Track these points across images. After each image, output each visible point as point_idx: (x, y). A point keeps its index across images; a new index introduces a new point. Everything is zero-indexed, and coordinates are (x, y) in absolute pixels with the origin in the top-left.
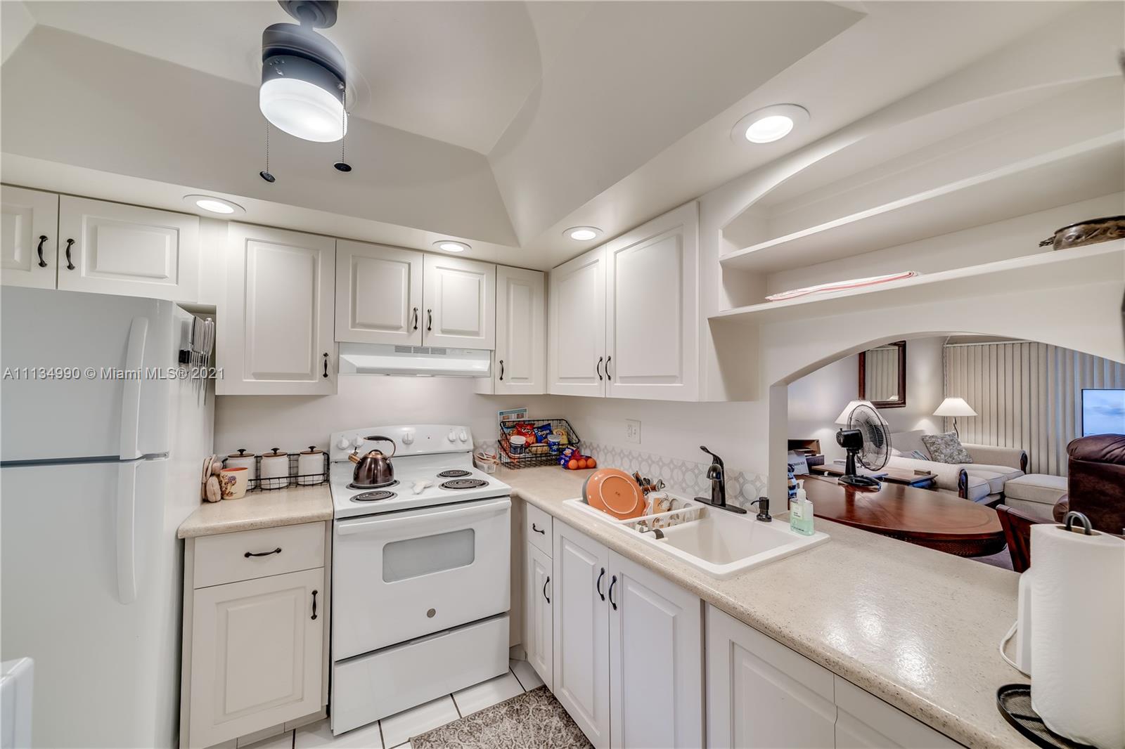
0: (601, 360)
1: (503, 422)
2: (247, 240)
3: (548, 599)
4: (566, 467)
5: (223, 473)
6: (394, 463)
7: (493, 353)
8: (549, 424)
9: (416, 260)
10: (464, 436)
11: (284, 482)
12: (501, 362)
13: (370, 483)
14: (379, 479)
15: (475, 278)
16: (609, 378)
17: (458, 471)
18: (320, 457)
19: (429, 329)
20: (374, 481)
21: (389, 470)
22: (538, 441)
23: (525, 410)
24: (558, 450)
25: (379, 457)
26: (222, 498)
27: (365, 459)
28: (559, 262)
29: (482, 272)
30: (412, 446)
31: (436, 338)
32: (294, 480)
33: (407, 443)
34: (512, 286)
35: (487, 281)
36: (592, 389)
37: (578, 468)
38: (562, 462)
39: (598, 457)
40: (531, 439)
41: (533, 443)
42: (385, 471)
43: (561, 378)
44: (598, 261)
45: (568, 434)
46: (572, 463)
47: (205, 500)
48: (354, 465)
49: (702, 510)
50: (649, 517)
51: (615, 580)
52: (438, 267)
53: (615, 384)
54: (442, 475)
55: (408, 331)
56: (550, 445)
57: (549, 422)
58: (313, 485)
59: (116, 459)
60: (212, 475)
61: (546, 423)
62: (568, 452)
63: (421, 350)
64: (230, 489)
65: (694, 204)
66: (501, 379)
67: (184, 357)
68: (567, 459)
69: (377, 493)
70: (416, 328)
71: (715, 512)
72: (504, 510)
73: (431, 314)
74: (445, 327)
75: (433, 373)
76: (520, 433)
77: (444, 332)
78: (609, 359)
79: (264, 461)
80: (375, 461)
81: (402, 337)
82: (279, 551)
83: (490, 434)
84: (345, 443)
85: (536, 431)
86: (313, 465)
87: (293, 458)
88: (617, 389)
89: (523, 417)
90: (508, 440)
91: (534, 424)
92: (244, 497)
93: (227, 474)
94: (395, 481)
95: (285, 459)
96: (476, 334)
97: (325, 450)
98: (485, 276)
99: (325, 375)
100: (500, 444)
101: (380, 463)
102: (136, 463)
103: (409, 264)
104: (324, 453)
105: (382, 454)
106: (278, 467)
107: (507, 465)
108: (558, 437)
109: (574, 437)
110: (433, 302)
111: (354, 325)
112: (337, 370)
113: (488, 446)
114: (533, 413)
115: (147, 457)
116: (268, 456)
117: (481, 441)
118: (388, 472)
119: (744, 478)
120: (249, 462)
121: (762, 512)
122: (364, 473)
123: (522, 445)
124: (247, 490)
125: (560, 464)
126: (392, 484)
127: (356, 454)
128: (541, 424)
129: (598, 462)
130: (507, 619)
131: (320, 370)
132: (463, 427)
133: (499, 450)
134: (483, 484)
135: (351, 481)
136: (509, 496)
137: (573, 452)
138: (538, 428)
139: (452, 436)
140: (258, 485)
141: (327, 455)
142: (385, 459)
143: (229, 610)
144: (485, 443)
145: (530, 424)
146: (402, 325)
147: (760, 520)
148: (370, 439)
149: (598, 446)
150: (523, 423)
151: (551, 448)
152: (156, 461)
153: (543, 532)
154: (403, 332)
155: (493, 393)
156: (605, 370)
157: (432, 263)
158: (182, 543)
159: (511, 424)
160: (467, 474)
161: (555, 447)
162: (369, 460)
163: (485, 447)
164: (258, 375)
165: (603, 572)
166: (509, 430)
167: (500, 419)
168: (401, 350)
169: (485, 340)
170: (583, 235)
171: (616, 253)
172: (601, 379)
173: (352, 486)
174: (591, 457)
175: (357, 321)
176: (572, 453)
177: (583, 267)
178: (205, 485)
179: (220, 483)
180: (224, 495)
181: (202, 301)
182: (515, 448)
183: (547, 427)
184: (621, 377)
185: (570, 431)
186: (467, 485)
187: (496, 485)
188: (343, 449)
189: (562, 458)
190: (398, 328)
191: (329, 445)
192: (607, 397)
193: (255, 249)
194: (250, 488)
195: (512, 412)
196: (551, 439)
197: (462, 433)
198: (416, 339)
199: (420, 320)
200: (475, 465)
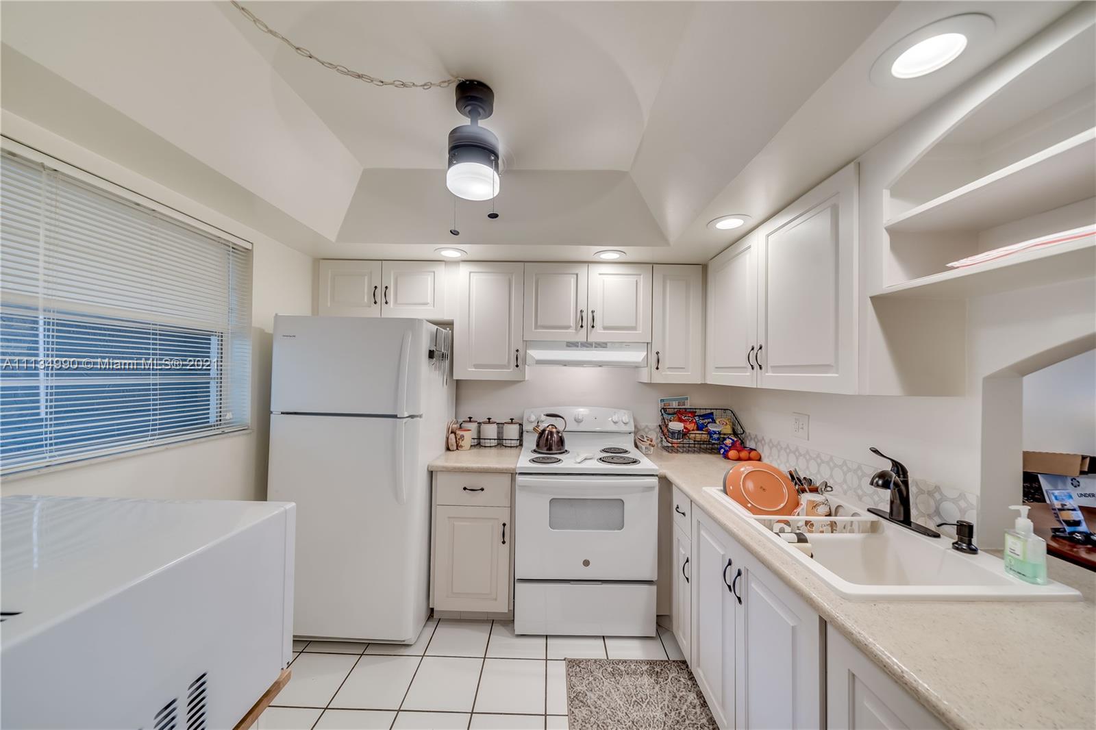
0: (753, 349)
1: (663, 408)
2: (470, 273)
3: (687, 579)
4: (726, 456)
5: (458, 432)
6: (566, 437)
7: (649, 346)
8: (712, 414)
9: (582, 271)
10: (626, 419)
11: (494, 443)
12: (657, 353)
13: (547, 450)
14: (553, 448)
15: (633, 279)
16: (761, 368)
17: (619, 449)
18: (517, 427)
19: (593, 327)
20: (550, 449)
21: (561, 441)
22: (699, 429)
23: (687, 399)
24: (718, 439)
25: (554, 430)
26: (457, 449)
27: (544, 431)
28: (718, 251)
29: (638, 273)
30: (581, 424)
31: (598, 335)
32: (500, 442)
33: (578, 421)
34: (668, 282)
35: (643, 281)
36: (745, 379)
37: (739, 459)
38: (722, 451)
39: (763, 451)
40: (691, 426)
41: (693, 430)
42: (558, 442)
43: (717, 368)
44: (750, 247)
45: (734, 425)
46: (732, 453)
47: (448, 449)
48: (537, 435)
49: (873, 523)
50: (799, 519)
51: (739, 574)
52: (600, 274)
53: (767, 374)
54: (605, 451)
55: (576, 329)
56: (710, 433)
57: (712, 411)
58: (511, 447)
59: (395, 416)
60: (452, 432)
61: (709, 411)
62: (728, 442)
63: (587, 345)
64: (461, 443)
65: (852, 165)
66: (657, 368)
67: (431, 354)
68: (727, 448)
69: (548, 458)
70: (582, 326)
71: (893, 530)
72: (650, 488)
73: (595, 314)
74: (606, 324)
75: (600, 364)
76: (680, 420)
77: (605, 328)
78: (761, 348)
79: (483, 426)
80: (551, 433)
81: (572, 335)
82: (482, 489)
83: (651, 420)
84: (533, 418)
85: (697, 418)
86: (512, 432)
87: (500, 425)
88: (768, 380)
89: (684, 405)
90: (667, 426)
91: (696, 412)
92: (470, 449)
93: (459, 433)
94: (566, 451)
95: (495, 426)
96: (634, 328)
97: (520, 422)
98: (642, 276)
99: (517, 366)
100: (661, 428)
101: (555, 435)
102: (405, 420)
103: (577, 275)
104: (520, 424)
105: (556, 428)
106: (490, 431)
107: (666, 448)
108: (721, 426)
109: (739, 428)
110: (596, 304)
111: (536, 327)
112: (525, 362)
113: (650, 430)
114: (696, 402)
115: (412, 417)
116: (484, 423)
117: (643, 424)
118: (560, 443)
119: (941, 494)
120: (473, 426)
121: (961, 540)
122: (543, 441)
123: (679, 431)
124: (471, 446)
125: (719, 453)
126: (564, 452)
127: (538, 426)
128: (703, 412)
129: (763, 456)
130: (654, 588)
131: (513, 363)
132: (625, 411)
133: (660, 434)
134: (635, 462)
135: (534, 447)
136: (657, 475)
137: (734, 443)
138: (699, 416)
139: (615, 418)
140: (479, 443)
141: (521, 425)
142: (558, 432)
143: (455, 523)
144: (647, 426)
145: (692, 413)
146: (572, 325)
147: (957, 549)
148: (548, 415)
149: (763, 439)
150: (684, 410)
151: (711, 437)
152: (415, 419)
153: (684, 514)
154: (572, 331)
155: (649, 382)
156: (755, 359)
157: (596, 270)
158: (431, 474)
159: (671, 411)
160: (626, 452)
161: (715, 436)
162: (547, 432)
163: (647, 430)
164: (476, 366)
165: (730, 564)
166: (670, 416)
167: (660, 405)
168: (571, 345)
169: (642, 333)
170: (729, 224)
171: (768, 236)
172: (753, 368)
173: (535, 451)
174: (755, 450)
175: (539, 324)
176: (732, 443)
177: (737, 255)
178: (448, 438)
179: (456, 438)
180: (458, 447)
181: (446, 317)
182: (673, 433)
183: (710, 416)
184: (772, 367)
185: (735, 422)
186: (621, 460)
187: (647, 464)
188: (532, 422)
189: (722, 448)
190: (568, 327)
191: (522, 419)
192: (759, 387)
193: (474, 277)
194: (473, 444)
195: (675, 400)
196: (711, 428)
197: (624, 416)
198: (581, 337)
199: (585, 320)
200: (636, 446)
